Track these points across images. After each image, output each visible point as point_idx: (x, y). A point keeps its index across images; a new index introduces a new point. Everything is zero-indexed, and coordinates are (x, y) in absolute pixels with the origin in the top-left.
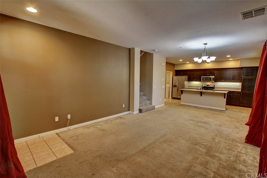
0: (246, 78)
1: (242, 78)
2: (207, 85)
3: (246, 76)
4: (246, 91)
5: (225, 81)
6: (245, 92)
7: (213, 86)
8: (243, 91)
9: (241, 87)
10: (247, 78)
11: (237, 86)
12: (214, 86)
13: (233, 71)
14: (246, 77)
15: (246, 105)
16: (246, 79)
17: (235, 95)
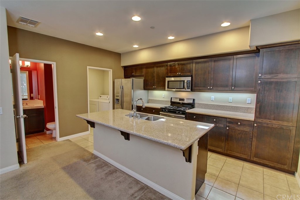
0: (269, 80)
1: (256, 81)
2: (180, 99)
3: (270, 74)
4: (268, 121)
5: (215, 88)
6: (268, 124)
7: (191, 102)
8: (260, 120)
9: (253, 106)
10: (272, 80)
11: (245, 102)
12: (194, 100)
13: (235, 61)
14: (268, 76)
15: (267, 162)
16: (271, 83)
17: (238, 128)
